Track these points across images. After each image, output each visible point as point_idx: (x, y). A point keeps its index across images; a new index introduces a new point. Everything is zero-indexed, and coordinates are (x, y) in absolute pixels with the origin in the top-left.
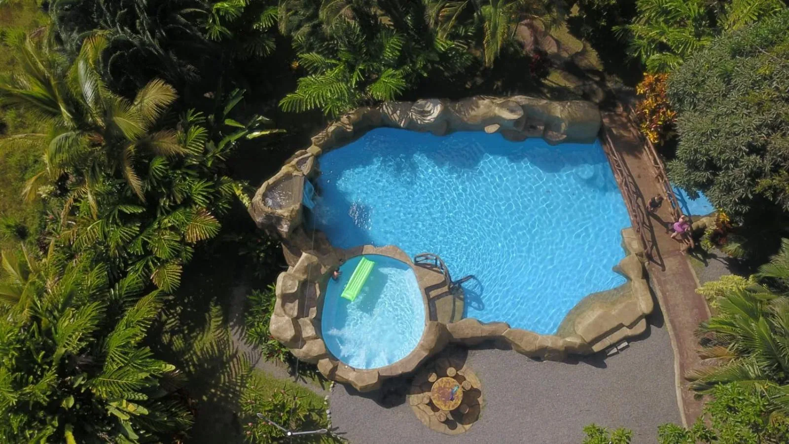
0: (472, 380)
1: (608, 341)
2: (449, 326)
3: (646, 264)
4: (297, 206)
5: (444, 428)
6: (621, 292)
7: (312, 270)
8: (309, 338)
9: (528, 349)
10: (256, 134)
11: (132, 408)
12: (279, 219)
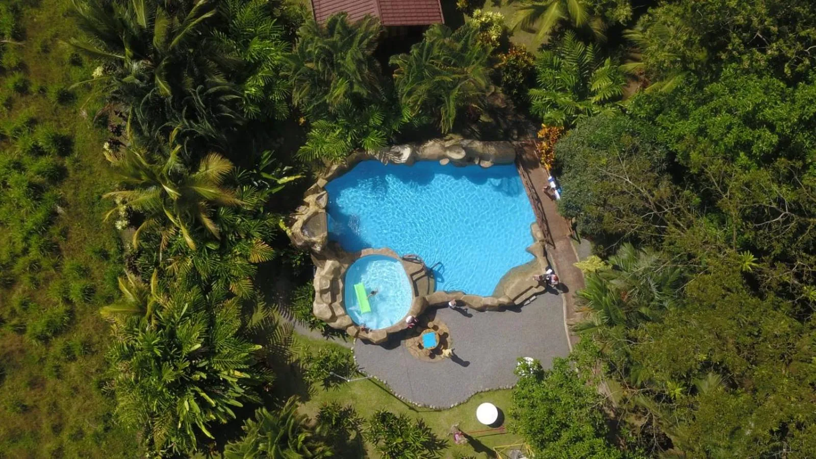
0: (443, 328)
1: (524, 297)
2: (427, 297)
3: (546, 246)
4: (325, 234)
5: (428, 359)
6: (531, 265)
7: (336, 272)
8: (341, 316)
9: (476, 307)
10: (286, 179)
11: (237, 373)
12: (314, 243)
